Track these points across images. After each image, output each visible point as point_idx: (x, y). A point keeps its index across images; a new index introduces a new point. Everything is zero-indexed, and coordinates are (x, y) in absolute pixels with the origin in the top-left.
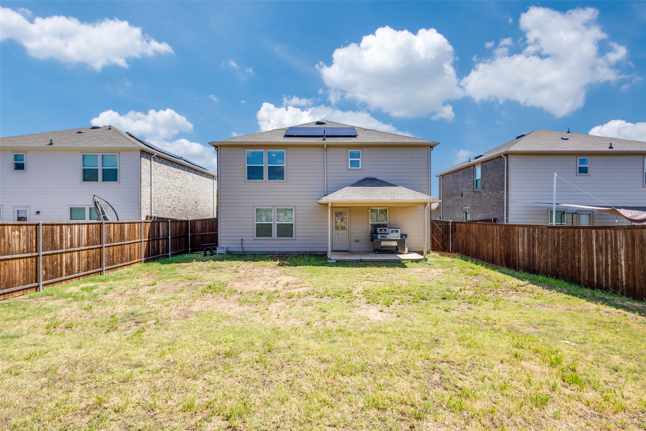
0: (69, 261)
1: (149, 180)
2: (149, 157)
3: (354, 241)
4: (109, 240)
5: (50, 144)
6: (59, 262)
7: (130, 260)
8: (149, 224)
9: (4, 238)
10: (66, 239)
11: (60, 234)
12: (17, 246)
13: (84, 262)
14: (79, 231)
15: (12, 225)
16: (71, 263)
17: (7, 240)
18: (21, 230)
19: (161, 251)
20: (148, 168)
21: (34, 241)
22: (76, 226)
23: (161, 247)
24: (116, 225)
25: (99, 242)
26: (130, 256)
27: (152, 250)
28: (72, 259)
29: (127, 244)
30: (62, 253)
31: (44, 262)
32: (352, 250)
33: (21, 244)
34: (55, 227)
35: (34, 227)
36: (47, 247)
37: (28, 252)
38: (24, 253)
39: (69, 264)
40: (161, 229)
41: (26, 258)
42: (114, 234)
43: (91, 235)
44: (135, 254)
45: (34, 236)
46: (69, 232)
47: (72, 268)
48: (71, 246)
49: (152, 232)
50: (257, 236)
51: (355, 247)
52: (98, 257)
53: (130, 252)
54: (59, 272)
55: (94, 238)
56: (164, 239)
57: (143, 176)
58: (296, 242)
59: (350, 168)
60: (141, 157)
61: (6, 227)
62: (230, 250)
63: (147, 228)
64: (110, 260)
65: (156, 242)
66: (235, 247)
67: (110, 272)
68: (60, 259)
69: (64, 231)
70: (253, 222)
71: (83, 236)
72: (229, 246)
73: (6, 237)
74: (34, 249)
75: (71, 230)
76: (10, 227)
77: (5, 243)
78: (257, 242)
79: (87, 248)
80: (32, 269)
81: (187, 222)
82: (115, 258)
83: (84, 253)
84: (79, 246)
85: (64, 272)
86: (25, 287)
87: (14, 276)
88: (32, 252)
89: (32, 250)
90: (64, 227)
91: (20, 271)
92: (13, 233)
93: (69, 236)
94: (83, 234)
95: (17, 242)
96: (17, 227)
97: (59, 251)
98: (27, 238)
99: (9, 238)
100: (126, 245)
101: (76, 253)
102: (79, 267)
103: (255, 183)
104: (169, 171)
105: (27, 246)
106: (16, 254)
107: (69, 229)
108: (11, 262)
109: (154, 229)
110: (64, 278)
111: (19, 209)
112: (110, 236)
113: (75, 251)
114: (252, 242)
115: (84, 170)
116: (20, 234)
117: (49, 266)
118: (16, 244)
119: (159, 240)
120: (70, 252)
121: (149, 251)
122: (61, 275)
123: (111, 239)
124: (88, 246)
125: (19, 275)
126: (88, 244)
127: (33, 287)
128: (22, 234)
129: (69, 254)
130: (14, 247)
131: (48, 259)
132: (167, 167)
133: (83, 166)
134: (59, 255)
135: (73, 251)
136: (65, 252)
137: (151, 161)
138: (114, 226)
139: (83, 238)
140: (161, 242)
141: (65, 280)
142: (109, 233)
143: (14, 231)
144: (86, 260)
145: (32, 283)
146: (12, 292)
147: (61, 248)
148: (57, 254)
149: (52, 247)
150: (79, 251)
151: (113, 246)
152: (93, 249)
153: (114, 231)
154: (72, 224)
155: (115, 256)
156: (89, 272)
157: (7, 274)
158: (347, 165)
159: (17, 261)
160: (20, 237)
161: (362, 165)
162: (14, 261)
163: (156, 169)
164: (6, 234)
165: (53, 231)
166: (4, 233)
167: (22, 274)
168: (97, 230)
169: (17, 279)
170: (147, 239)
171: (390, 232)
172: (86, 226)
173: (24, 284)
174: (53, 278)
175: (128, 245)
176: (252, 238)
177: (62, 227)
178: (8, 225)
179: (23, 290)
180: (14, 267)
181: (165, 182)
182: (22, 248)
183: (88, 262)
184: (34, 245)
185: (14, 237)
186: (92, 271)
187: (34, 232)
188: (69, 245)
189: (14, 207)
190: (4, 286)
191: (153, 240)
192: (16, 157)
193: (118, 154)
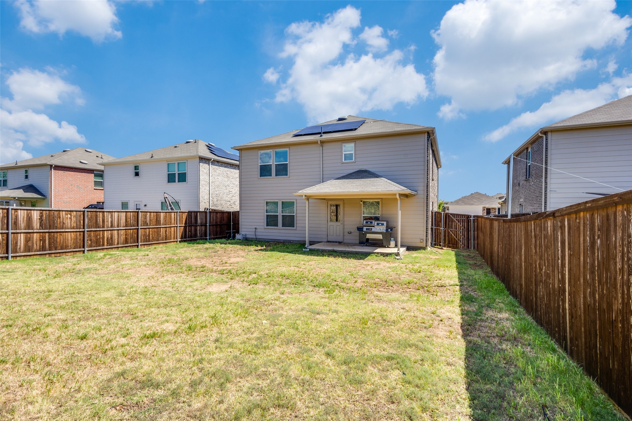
0: (110, 236)
1: (208, 180)
2: (208, 162)
3: (347, 233)
4: (145, 223)
5: (152, 157)
6: (101, 236)
7: (166, 239)
8: (186, 213)
9: (60, 219)
10: (107, 221)
11: (102, 218)
12: (69, 224)
13: (123, 238)
14: (119, 216)
15: (65, 211)
16: (112, 238)
17: (61, 220)
18: (72, 214)
19: (198, 235)
20: (206, 171)
21: (82, 222)
22: (116, 213)
23: (199, 232)
24: (152, 214)
25: (136, 225)
26: (166, 236)
27: (189, 233)
28: (112, 235)
29: (163, 227)
30: (104, 230)
31: (89, 236)
32: (345, 241)
33: (72, 223)
34: (98, 213)
35: (82, 213)
36: (92, 226)
37: (77, 228)
38: (74, 229)
39: (109, 238)
40: (199, 218)
41: (76, 232)
42: (150, 220)
43: (128, 220)
44: (171, 236)
45: (82, 218)
46: (110, 217)
47: (112, 241)
48: (112, 226)
49: (189, 220)
50: (267, 226)
51: (348, 238)
52: (136, 235)
53: (166, 233)
54: (102, 243)
55: (132, 222)
56: (202, 226)
57: (201, 178)
58: (297, 232)
59: (344, 161)
60: (200, 162)
61: (61, 212)
62: (248, 236)
63: (184, 217)
64: (146, 238)
65: (193, 228)
66: (250, 235)
67: (146, 247)
68: (103, 234)
69: (106, 216)
70: (264, 213)
71: (122, 220)
72: (247, 233)
73: (61, 218)
74: (82, 227)
75: (112, 216)
76: (64, 212)
77: (60, 222)
78: (267, 230)
79: (125, 228)
80: (81, 239)
81: (229, 213)
82: (151, 237)
83: (122, 232)
84: (118, 226)
85: (106, 244)
86: (74, 250)
87: (67, 242)
88: (80, 228)
89: (81, 227)
90: (105, 213)
91: (71, 240)
92: (66, 216)
93: (110, 219)
94: (122, 218)
95: (69, 222)
96: (69, 212)
97: (101, 229)
98: (77, 219)
99: (63, 219)
100: (162, 229)
101: (116, 231)
102: (118, 241)
103: (266, 180)
104: (228, 173)
105: (77, 225)
106: (68, 229)
107: (110, 215)
108: (64, 234)
109: (191, 217)
110: (106, 247)
111: (137, 203)
112: (146, 222)
113: (115, 230)
114: (263, 230)
115: (169, 174)
116: (71, 217)
117: (93, 238)
118: (68, 222)
119: (196, 226)
120: (111, 230)
121: (185, 234)
122: (103, 245)
123: (147, 224)
124: (126, 227)
125: (70, 242)
126: (126, 226)
127: (81, 251)
128: (72, 217)
129: (110, 232)
130: (67, 224)
131: (92, 234)
132: (226, 169)
133: (168, 172)
134: (101, 232)
135: (113, 230)
136: (107, 230)
137: (209, 165)
138: (150, 215)
139: (122, 222)
140: (198, 228)
141: (106, 249)
142: (146, 218)
143: (67, 215)
144: (124, 236)
145: (80, 248)
146: (66, 252)
147: (103, 227)
148: (100, 231)
149: (96, 226)
150: (118, 230)
151: (150, 228)
152: (130, 229)
153: (150, 218)
154: (112, 212)
155: (151, 236)
156: (126, 245)
157: (62, 241)
158: (342, 159)
159: (69, 233)
160: (71, 218)
161: (355, 158)
162: (67, 234)
163: (215, 171)
164: (61, 216)
165: (97, 216)
166: (60, 215)
167: (72, 242)
168: (135, 216)
169: (69, 245)
170: (184, 225)
171: (376, 224)
172: (124, 213)
173: (74, 248)
174: (96, 247)
175: (164, 229)
176: (263, 227)
177: (104, 214)
178: (63, 211)
179: (74, 252)
180: (67, 237)
181: (225, 181)
182: (72, 226)
183: (126, 238)
184: (82, 224)
185: (67, 218)
186: (129, 245)
187: (82, 216)
188: (110, 225)
189: (135, 201)
190: (60, 248)
191: (190, 226)
192: (135, 167)
193: (186, 161)
